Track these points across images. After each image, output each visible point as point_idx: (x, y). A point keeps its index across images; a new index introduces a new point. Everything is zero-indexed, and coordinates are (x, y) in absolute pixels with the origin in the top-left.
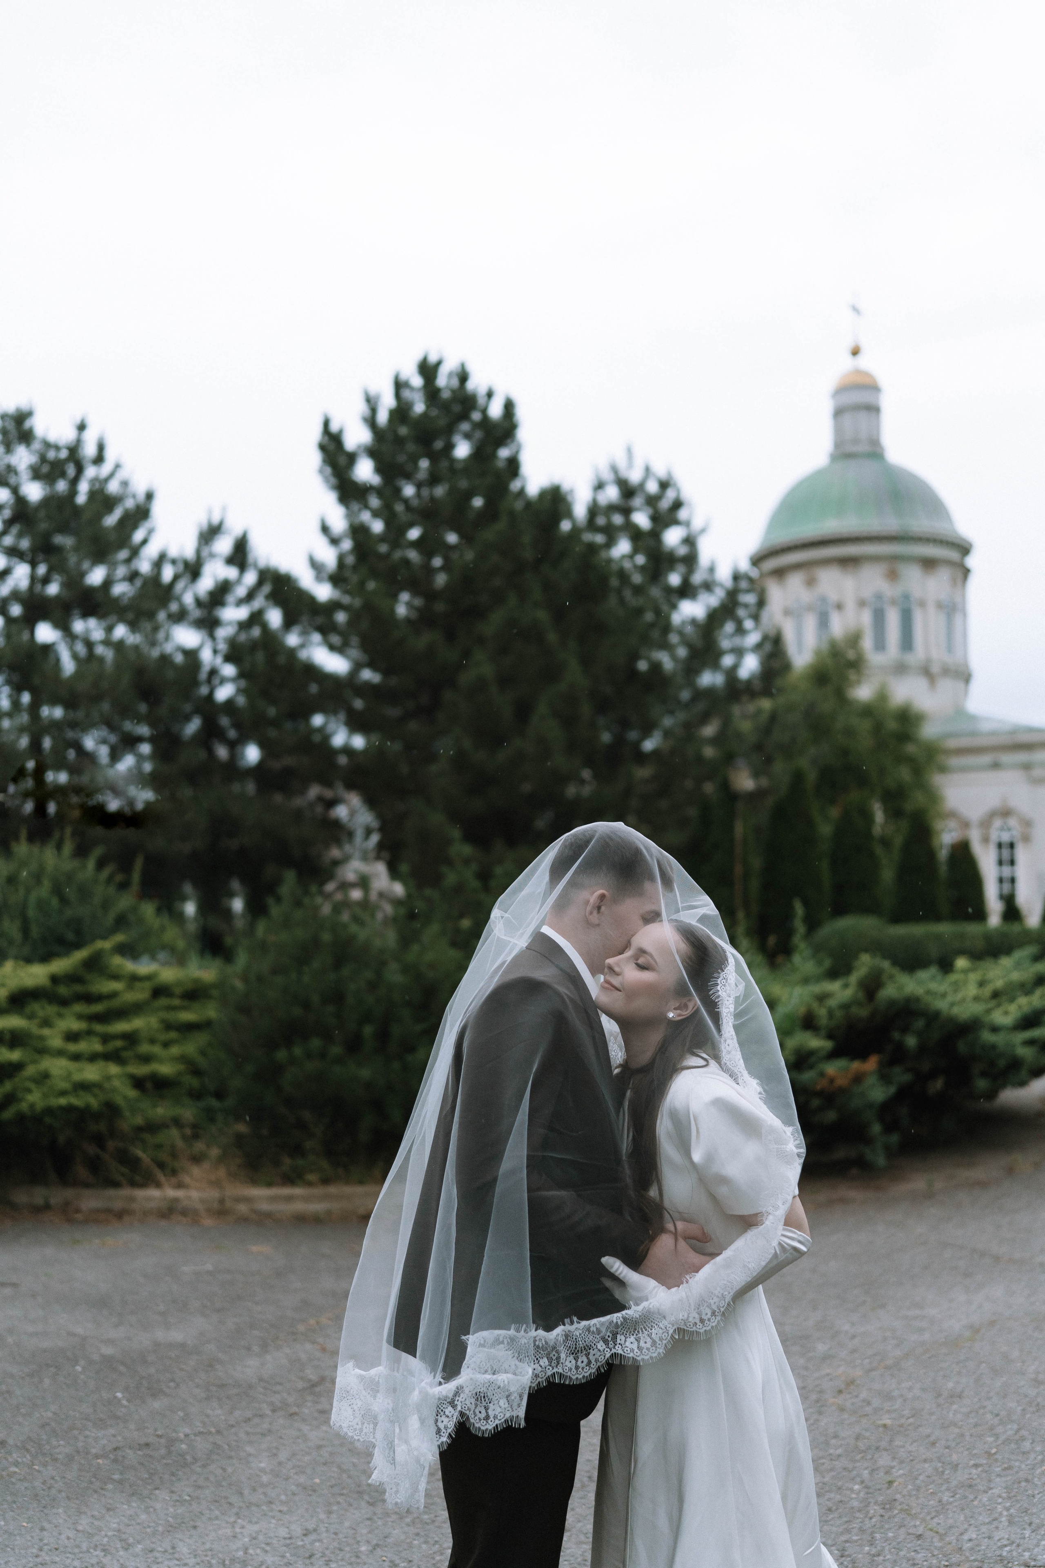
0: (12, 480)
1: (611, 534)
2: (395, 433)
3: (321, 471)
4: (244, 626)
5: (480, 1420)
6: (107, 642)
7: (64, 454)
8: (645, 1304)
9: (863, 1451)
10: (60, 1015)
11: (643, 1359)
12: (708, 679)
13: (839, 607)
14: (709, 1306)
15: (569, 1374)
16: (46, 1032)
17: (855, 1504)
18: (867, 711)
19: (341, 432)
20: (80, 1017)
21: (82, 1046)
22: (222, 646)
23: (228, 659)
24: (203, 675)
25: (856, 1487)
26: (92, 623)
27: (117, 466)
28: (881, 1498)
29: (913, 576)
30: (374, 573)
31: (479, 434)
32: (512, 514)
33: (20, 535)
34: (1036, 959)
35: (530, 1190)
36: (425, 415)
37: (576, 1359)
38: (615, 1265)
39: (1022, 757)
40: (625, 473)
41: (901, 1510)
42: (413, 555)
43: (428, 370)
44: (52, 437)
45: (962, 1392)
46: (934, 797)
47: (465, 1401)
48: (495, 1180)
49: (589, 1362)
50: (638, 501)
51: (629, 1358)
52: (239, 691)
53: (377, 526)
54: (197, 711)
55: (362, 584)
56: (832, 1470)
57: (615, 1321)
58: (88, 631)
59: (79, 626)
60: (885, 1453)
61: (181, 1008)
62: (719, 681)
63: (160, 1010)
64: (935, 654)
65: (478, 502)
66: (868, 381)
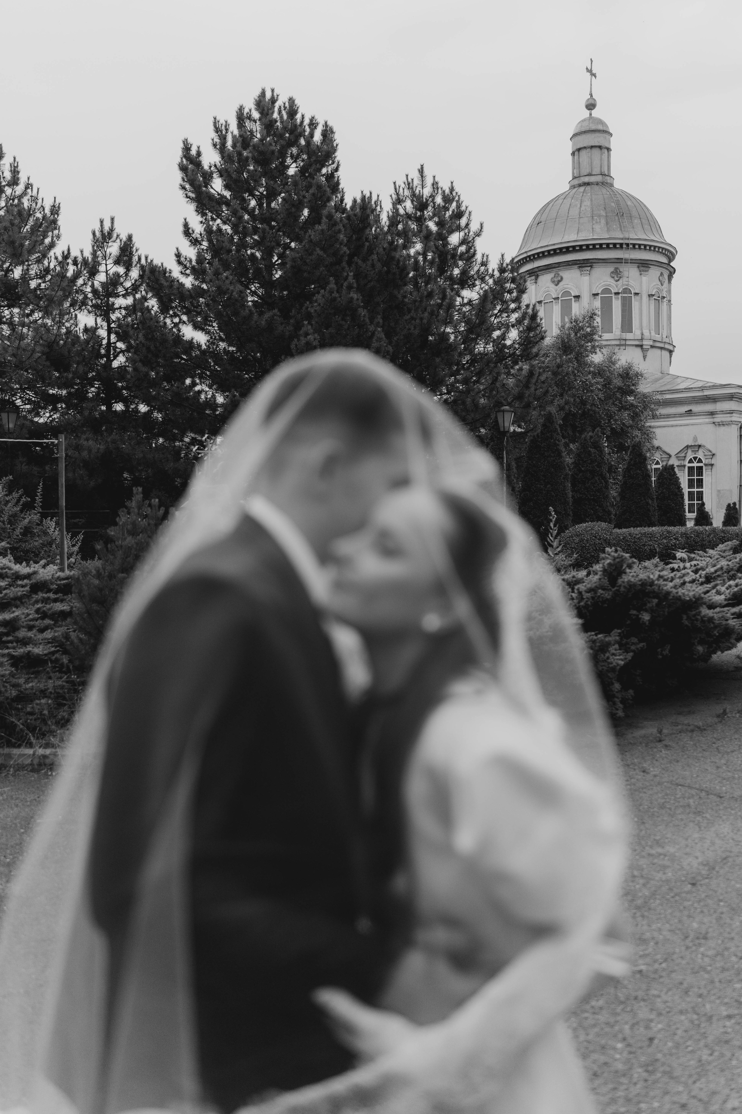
1: (408, 238)
2: (240, 155)
4: (130, 310)
9: (622, 1003)
13: (578, 297)
17: (620, 1066)
18: (600, 371)
19: (199, 153)
22: (114, 326)
23: (120, 338)
24: (103, 350)
25: (619, 1045)
26: (15, 310)
27: (28, 186)
28: (643, 1059)
29: (631, 273)
31: (304, 156)
34: (736, 550)
36: (262, 140)
39: (709, 407)
40: (417, 190)
41: (664, 1073)
42: (257, 253)
43: (264, 105)
45: (707, 933)
46: (648, 435)
50: (429, 212)
52: (129, 359)
53: (227, 228)
54: (98, 377)
55: (217, 275)
56: (594, 1026)
60: (642, 1004)
61: (55, 601)
62: (490, 348)
63: (37, 602)
64: (646, 333)
65: (306, 212)
66: (600, 127)
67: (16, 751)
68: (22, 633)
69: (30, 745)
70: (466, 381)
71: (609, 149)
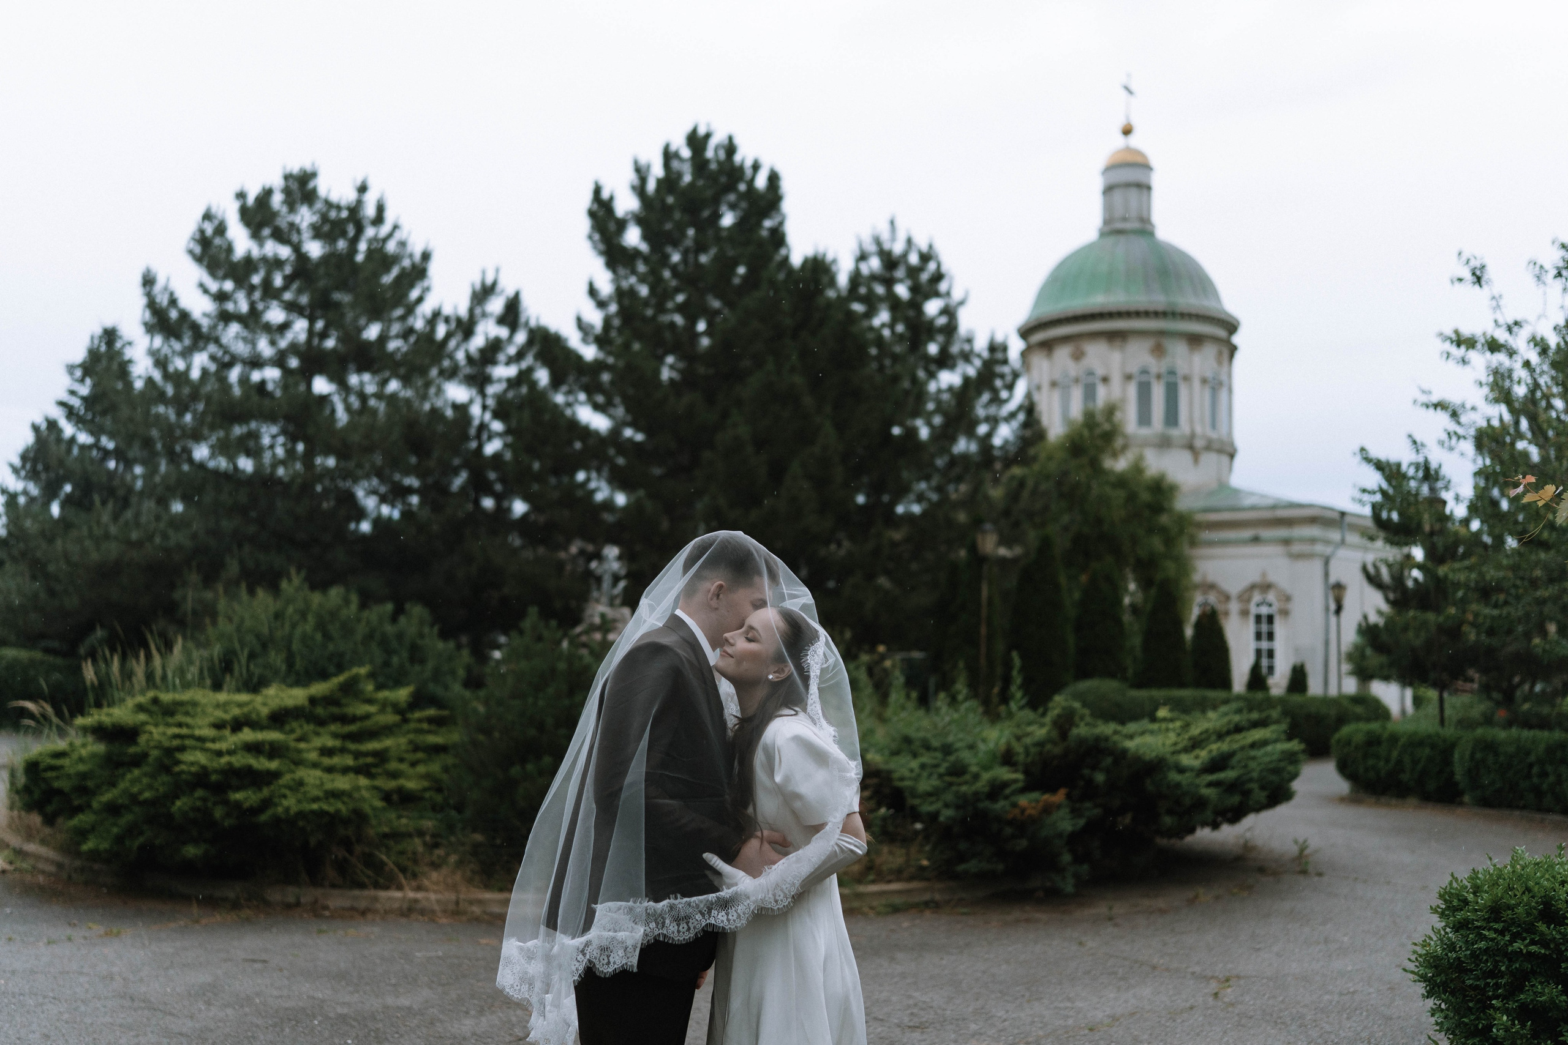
0: (295, 238)
1: (872, 304)
2: (663, 201)
3: (590, 237)
4: (513, 383)
5: (603, 965)
6: (379, 396)
7: (344, 214)
8: (734, 889)
10: (318, 734)
11: (730, 928)
12: (962, 445)
13: (1105, 380)
14: (782, 890)
15: (672, 935)
16: (302, 745)
18: (1121, 481)
19: (611, 198)
20: (335, 736)
21: (336, 760)
22: (490, 402)
23: (497, 415)
24: (473, 432)
26: (367, 377)
27: (396, 227)
29: (1179, 351)
30: (639, 336)
31: (744, 205)
32: (772, 283)
33: (300, 291)
35: (647, 797)
36: (692, 185)
37: (678, 925)
38: (714, 860)
39: (1282, 532)
40: (887, 246)
42: (678, 319)
43: (697, 141)
44: (334, 198)
46: (1184, 567)
47: (593, 952)
48: (621, 789)
49: (689, 929)
50: (900, 273)
51: (719, 927)
52: (506, 445)
53: (644, 291)
54: (465, 465)
55: (627, 346)
57: (710, 899)
58: (362, 384)
59: (354, 380)
61: (429, 732)
62: (973, 447)
63: (409, 732)
64: (1198, 429)
65: (741, 270)
66: (1139, 160)
67: (383, 894)
68: (393, 765)
69: (400, 888)
70: (940, 489)
71: (1149, 188)
